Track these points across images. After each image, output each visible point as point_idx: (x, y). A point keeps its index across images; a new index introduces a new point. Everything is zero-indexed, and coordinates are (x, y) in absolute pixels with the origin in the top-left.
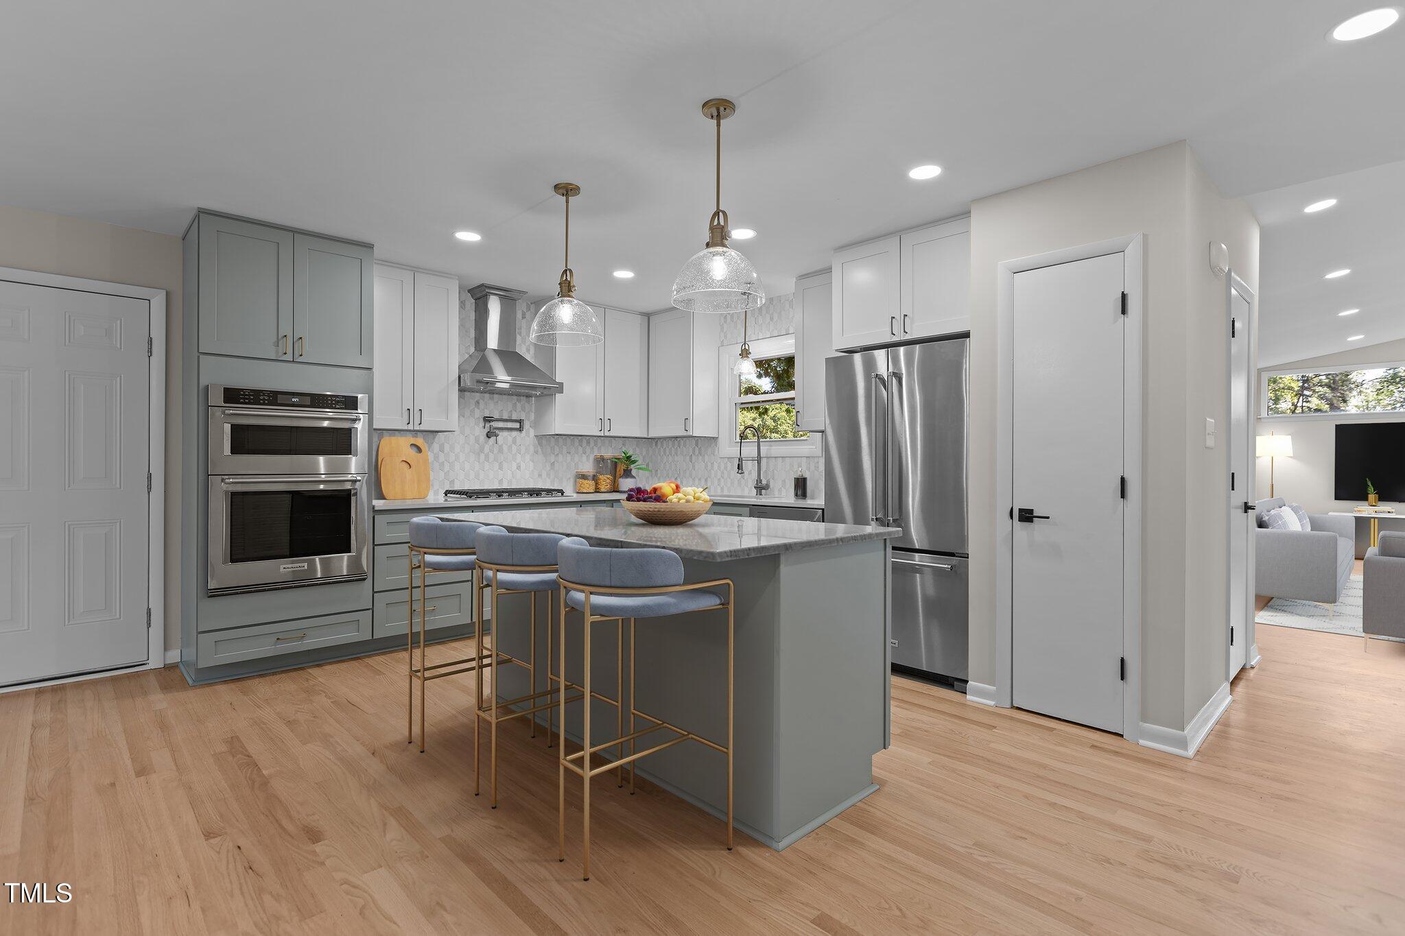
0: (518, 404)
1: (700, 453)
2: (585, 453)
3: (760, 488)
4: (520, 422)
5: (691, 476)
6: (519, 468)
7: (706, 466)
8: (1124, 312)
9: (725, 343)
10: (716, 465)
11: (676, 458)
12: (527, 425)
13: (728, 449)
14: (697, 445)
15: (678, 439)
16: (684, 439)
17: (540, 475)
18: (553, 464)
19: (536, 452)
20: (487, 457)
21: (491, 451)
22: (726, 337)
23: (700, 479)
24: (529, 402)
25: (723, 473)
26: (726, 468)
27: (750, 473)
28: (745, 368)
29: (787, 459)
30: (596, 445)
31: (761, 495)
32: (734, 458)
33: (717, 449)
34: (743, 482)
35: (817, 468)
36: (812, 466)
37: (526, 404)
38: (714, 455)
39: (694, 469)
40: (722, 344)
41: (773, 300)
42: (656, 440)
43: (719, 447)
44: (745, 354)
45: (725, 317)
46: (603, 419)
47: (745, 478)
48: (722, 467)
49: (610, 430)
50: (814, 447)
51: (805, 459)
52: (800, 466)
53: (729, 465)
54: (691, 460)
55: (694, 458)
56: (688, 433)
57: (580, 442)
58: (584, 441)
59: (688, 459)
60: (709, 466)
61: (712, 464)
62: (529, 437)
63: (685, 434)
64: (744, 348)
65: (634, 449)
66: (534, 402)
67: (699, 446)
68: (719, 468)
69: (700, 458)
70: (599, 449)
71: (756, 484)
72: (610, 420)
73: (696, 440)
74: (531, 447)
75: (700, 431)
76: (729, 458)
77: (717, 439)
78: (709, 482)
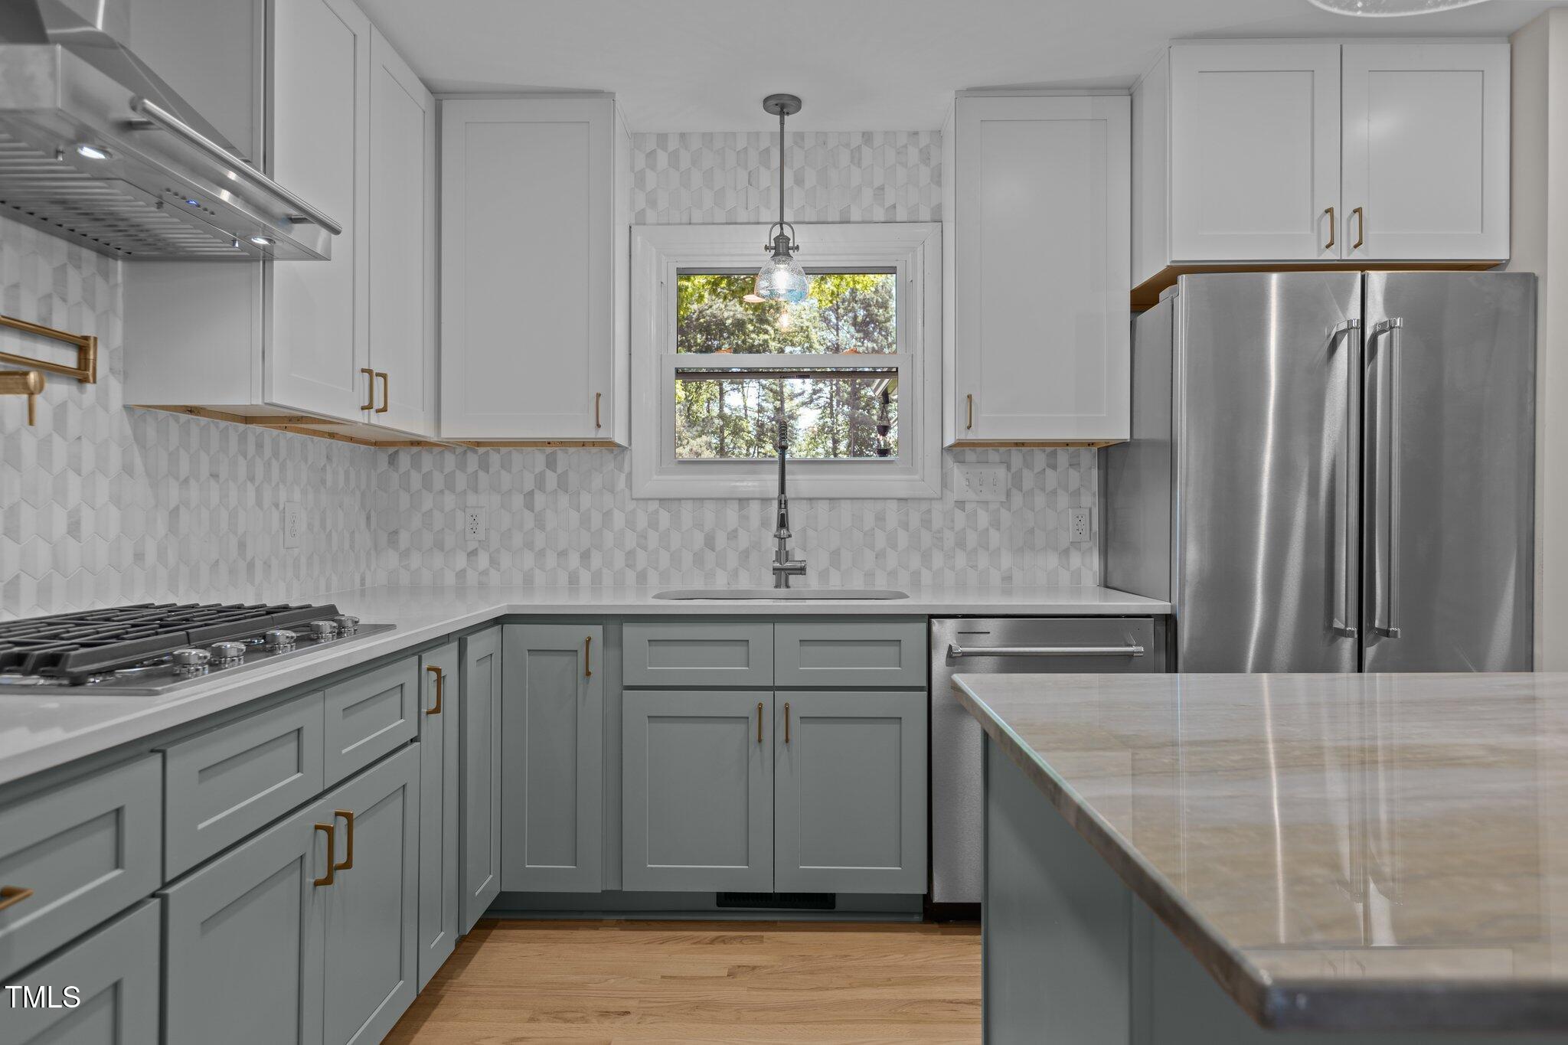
1: (563, 484)
2: (252, 479)
3: (786, 572)
4: (83, 348)
5: (529, 545)
6: (74, 528)
7: (585, 521)
9: (651, 216)
10: (619, 519)
11: (471, 499)
12: (102, 360)
13: (655, 477)
14: (551, 464)
15: (481, 450)
16: (504, 450)
18: (174, 513)
19: (128, 469)
22: (652, 202)
23: (563, 554)
24: (106, 275)
25: (643, 536)
26: (653, 524)
27: (733, 535)
28: (782, 278)
29: (846, 506)
30: (276, 454)
31: (788, 586)
32: (680, 500)
33: (623, 477)
34: (710, 557)
35: (926, 523)
36: (915, 519)
37: (99, 281)
38: (612, 492)
39: (540, 523)
40: (640, 220)
41: (803, 139)
42: (391, 450)
43: (630, 473)
44: (782, 249)
45: (651, 155)
46: (369, 372)
47: (718, 549)
48: (642, 521)
49: (384, 410)
50: (916, 477)
51: (893, 505)
52: (880, 518)
53: (664, 517)
54: (529, 506)
55: (540, 499)
56: (602, 434)
57: (243, 438)
58: (251, 440)
59: (518, 501)
60: (596, 519)
61: (607, 515)
62: (106, 409)
63: (590, 433)
64: (782, 234)
65: (347, 473)
66: (120, 279)
67: (559, 470)
68: (630, 523)
69: (564, 500)
70: (283, 468)
71: (778, 559)
72: (384, 376)
73: (552, 450)
74: (115, 450)
75: (618, 429)
76: (661, 501)
77: (625, 448)
78: (596, 561)
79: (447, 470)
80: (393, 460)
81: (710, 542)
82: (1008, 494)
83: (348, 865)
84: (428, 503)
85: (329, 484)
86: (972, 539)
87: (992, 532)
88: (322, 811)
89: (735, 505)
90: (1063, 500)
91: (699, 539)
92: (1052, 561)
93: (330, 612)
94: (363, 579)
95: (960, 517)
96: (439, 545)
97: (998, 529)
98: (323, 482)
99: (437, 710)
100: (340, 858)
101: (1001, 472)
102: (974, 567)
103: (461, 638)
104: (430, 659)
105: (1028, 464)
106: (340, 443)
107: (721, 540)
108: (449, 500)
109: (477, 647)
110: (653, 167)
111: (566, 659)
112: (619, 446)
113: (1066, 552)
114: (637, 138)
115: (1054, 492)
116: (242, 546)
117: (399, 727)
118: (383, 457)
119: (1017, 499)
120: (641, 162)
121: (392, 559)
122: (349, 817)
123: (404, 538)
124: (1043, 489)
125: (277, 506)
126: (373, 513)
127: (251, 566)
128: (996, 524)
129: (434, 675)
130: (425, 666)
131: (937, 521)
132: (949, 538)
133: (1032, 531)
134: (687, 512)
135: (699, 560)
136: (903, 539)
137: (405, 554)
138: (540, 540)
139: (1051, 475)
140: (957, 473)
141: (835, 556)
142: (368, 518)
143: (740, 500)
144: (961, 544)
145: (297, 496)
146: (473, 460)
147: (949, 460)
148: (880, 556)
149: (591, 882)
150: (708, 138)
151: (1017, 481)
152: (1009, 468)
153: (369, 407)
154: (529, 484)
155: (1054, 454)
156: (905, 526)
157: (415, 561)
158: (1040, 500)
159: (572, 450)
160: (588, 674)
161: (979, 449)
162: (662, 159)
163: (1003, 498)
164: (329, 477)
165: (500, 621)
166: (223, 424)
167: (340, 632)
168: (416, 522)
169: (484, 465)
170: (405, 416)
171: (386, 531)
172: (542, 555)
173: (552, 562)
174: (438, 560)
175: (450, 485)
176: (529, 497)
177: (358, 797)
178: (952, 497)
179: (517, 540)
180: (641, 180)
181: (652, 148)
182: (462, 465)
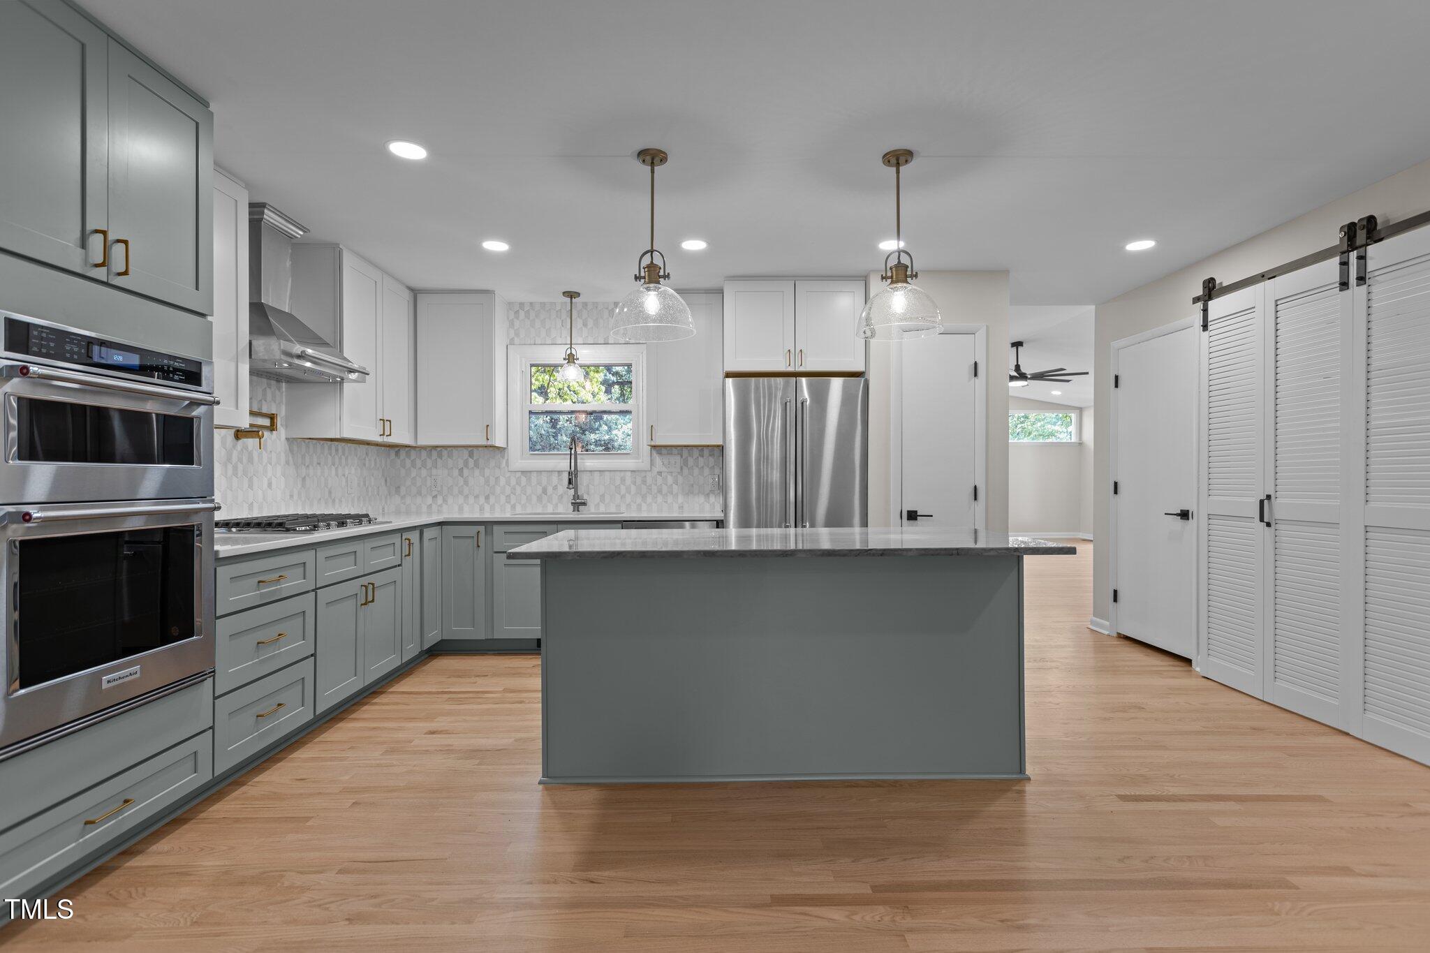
0: (268, 391)
1: (476, 465)
2: (334, 465)
3: (578, 504)
4: (272, 418)
5: (461, 492)
6: (270, 485)
7: (487, 482)
8: (976, 375)
9: (517, 341)
10: (503, 481)
11: (434, 471)
12: (279, 422)
13: (520, 461)
14: (471, 455)
15: (439, 449)
17: (291, 496)
18: (304, 479)
19: (287, 463)
20: (235, 468)
21: (240, 460)
22: (517, 334)
23: (477, 497)
24: (279, 389)
25: (514, 488)
26: (518, 483)
27: (555, 488)
28: (571, 374)
29: (607, 473)
30: (344, 454)
31: (578, 511)
32: (530, 471)
33: (504, 461)
34: (545, 498)
35: (644, 482)
36: (639, 480)
37: (277, 392)
38: (499, 468)
39: (466, 483)
40: (512, 342)
41: (587, 305)
42: (397, 449)
43: (508, 459)
44: (571, 359)
45: (517, 312)
46: (383, 420)
47: (548, 494)
48: (513, 482)
49: (390, 435)
50: (640, 461)
51: (629, 474)
52: (623, 480)
53: (524, 479)
54: (461, 474)
55: (466, 472)
56: (489, 443)
57: (330, 448)
58: (333, 448)
59: (456, 472)
60: (492, 481)
61: (497, 479)
62: (280, 440)
63: (484, 443)
64: (571, 353)
65: (375, 460)
66: (284, 389)
67: (475, 458)
68: (508, 483)
69: (477, 472)
70: (347, 459)
71: (574, 499)
72: (390, 421)
73: (471, 449)
74: (283, 455)
75: (499, 441)
76: (523, 472)
77: (504, 449)
78: (492, 500)
79: (423, 458)
80: (397, 454)
81: (545, 491)
82: (681, 469)
83: (373, 601)
84: (413, 474)
85: (367, 465)
86: (665, 489)
87: (674, 486)
88: (364, 581)
89: (556, 474)
90: (707, 471)
91: (539, 490)
92: (702, 499)
93: (367, 516)
94: (383, 508)
95: (659, 479)
96: (419, 493)
97: (677, 485)
98: (365, 465)
99: (409, 555)
100: (370, 598)
101: (678, 458)
102: (666, 502)
103: (421, 528)
104: (405, 535)
105: (691, 455)
106: (372, 447)
107: (550, 490)
108: (424, 472)
109: (428, 534)
110: (518, 318)
111: (469, 540)
112: (498, 448)
113: (708, 495)
114: (510, 305)
115: (703, 467)
116: (330, 492)
117: (392, 559)
118: (393, 452)
119: (686, 471)
120: (512, 316)
121: (397, 499)
122: (373, 584)
123: (403, 490)
124: (697, 466)
125: (344, 475)
126: (388, 479)
127: (334, 501)
128: (676, 482)
129: (407, 541)
130: (404, 538)
131: (649, 480)
132: (654, 489)
133: (692, 486)
134: (534, 477)
135: (540, 499)
136: (633, 488)
137: (403, 497)
138: (466, 491)
139: (701, 459)
140: (658, 460)
141: (602, 497)
142: (386, 481)
143: (559, 472)
144: (660, 491)
145: (353, 471)
146: (434, 453)
147: (654, 453)
148: (623, 497)
149: (480, 634)
150: (543, 305)
151: (685, 463)
152: (682, 456)
153: (383, 435)
154: (461, 464)
155: (702, 450)
156: (634, 483)
157: (408, 500)
158: (696, 471)
159: (480, 449)
160: (478, 546)
161: (668, 448)
162: (522, 314)
163: (679, 471)
164: (367, 462)
165: (440, 524)
166: (322, 442)
167: (370, 521)
168: (408, 483)
169: (440, 456)
170: (401, 436)
171: (394, 486)
172: (467, 497)
173: (471, 500)
174: (419, 500)
175: (424, 465)
176: (461, 470)
177: (377, 579)
178: (656, 470)
179: (456, 490)
180: (512, 324)
181: (517, 309)
182: (430, 456)
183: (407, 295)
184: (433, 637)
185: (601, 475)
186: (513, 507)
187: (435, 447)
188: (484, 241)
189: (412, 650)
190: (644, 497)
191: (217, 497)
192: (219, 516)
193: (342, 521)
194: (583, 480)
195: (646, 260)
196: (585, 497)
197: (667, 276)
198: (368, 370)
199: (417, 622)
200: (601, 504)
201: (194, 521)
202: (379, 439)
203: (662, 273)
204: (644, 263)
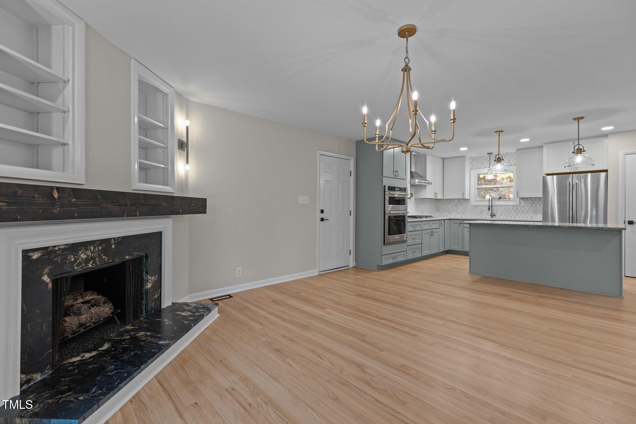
1: (461, 204)
3: (493, 216)
7: (464, 209)
9: (473, 168)
10: (468, 208)
11: (448, 206)
12: (413, 195)
13: (474, 203)
19: (414, 204)
22: (473, 166)
23: (460, 213)
25: (472, 211)
26: (473, 209)
27: (485, 211)
29: (503, 206)
31: (493, 218)
32: (477, 206)
33: (469, 203)
34: (482, 213)
35: (517, 209)
36: (515, 209)
38: (467, 205)
39: (458, 209)
40: (471, 168)
42: (439, 200)
46: (435, 193)
49: (437, 197)
50: (516, 202)
51: (511, 206)
52: (509, 208)
53: (475, 208)
56: (464, 198)
57: (423, 200)
60: (465, 208)
62: (413, 199)
63: (462, 198)
65: (433, 203)
66: (414, 188)
67: (460, 202)
68: (470, 209)
69: (461, 206)
70: (427, 203)
71: (491, 214)
72: (437, 193)
73: (459, 200)
74: (414, 202)
75: (467, 197)
76: (475, 206)
77: (469, 199)
78: (465, 214)
79: (445, 202)
81: (482, 212)
82: (532, 205)
83: (433, 235)
84: (443, 206)
86: (525, 211)
87: (529, 211)
88: (432, 230)
89: (485, 206)
91: (480, 211)
92: (540, 215)
93: (432, 216)
94: (435, 214)
95: (523, 209)
96: (444, 211)
98: (431, 204)
99: (441, 226)
101: (530, 201)
102: (526, 216)
103: (444, 220)
104: (440, 221)
105: (536, 200)
106: (433, 200)
107: (483, 211)
108: (446, 206)
109: (446, 221)
110: (473, 161)
111: (457, 224)
112: (467, 199)
114: (471, 158)
116: (423, 211)
117: (438, 226)
118: (437, 201)
119: (533, 206)
120: (471, 161)
121: (438, 213)
124: (538, 204)
125: (426, 207)
127: (424, 213)
128: (530, 209)
129: (441, 223)
131: (519, 209)
132: (521, 211)
133: (536, 210)
134: (478, 208)
135: (480, 214)
136: (513, 211)
137: (440, 212)
138: (457, 211)
140: (522, 202)
141: (501, 214)
144: (523, 212)
145: (428, 206)
147: (521, 200)
148: (509, 214)
149: (460, 249)
150: (481, 157)
151: (533, 203)
152: (532, 201)
156: (513, 209)
157: (441, 213)
158: (538, 206)
160: (460, 226)
161: (527, 198)
162: (475, 160)
165: (450, 219)
166: (421, 199)
168: (441, 209)
169: (450, 201)
170: (440, 197)
171: (438, 209)
172: (458, 213)
173: (459, 214)
174: (444, 213)
175: (446, 204)
176: (456, 205)
177: (434, 230)
178: (521, 205)
179: (454, 211)
180: (471, 163)
181: (473, 159)
182: (447, 201)
183: (441, 160)
184: (447, 248)
185: (501, 207)
186: (472, 216)
187: (449, 199)
188: (460, 148)
189: (442, 250)
190: (517, 214)
191: (408, 211)
192: (408, 215)
193: (427, 217)
194: (495, 209)
195: (497, 157)
196: (495, 213)
197: (503, 160)
198: (432, 182)
199: (443, 244)
200: (501, 216)
201: (405, 214)
202: (434, 198)
203: (501, 159)
204: (496, 158)
